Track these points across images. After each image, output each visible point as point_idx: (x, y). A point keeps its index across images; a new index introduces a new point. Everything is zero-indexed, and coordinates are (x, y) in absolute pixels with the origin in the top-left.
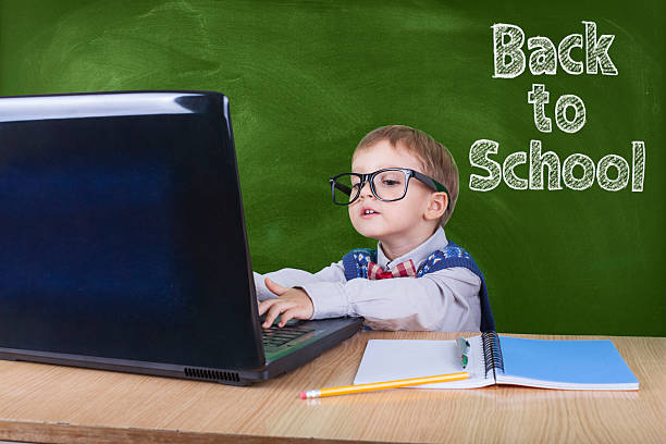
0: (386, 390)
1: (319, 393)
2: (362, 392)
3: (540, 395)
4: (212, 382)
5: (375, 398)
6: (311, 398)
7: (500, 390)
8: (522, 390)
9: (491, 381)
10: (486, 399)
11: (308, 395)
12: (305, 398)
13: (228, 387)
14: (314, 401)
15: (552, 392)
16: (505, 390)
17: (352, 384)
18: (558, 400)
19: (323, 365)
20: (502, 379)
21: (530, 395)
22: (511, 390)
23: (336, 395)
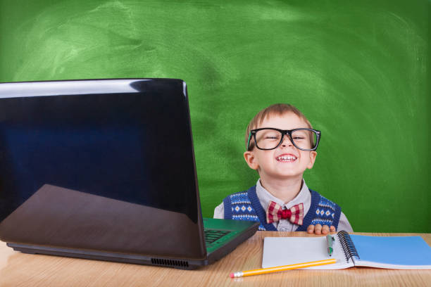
0: (284, 271)
1: (242, 274)
2: (269, 273)
3: (384, 273)
4: (170, 267)
5: (279, 277)
6: (238, 277)
7: (357, 270)
8: (372, 270)
9: (351, 264)
10: (350, 277)
11: (235, 275)
12: (233, 277)
13: (180, 271)
14: (239, 280)
15: (392, 271)
16: (361, 270)
17: (261, 267)
18: (397, 277)
19: (238, 254)
20: (358, 263)
21: (377, 273)
22: (364, 270)
23: (254, 275)
